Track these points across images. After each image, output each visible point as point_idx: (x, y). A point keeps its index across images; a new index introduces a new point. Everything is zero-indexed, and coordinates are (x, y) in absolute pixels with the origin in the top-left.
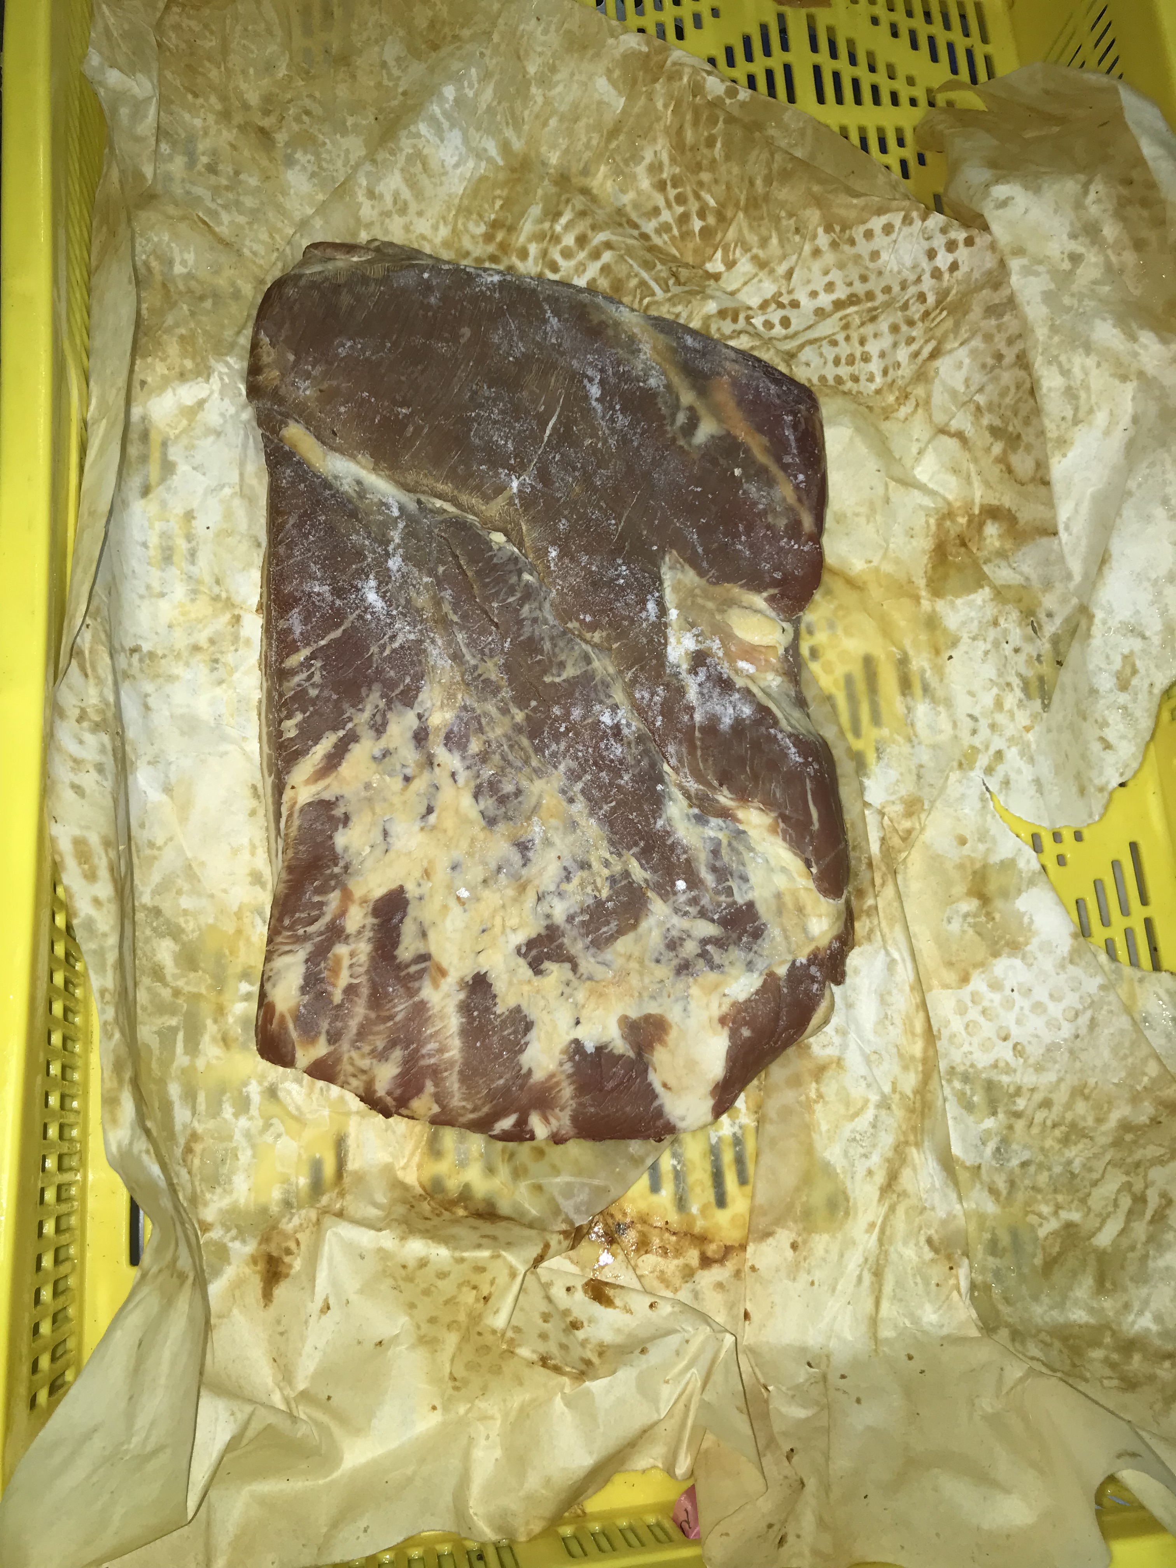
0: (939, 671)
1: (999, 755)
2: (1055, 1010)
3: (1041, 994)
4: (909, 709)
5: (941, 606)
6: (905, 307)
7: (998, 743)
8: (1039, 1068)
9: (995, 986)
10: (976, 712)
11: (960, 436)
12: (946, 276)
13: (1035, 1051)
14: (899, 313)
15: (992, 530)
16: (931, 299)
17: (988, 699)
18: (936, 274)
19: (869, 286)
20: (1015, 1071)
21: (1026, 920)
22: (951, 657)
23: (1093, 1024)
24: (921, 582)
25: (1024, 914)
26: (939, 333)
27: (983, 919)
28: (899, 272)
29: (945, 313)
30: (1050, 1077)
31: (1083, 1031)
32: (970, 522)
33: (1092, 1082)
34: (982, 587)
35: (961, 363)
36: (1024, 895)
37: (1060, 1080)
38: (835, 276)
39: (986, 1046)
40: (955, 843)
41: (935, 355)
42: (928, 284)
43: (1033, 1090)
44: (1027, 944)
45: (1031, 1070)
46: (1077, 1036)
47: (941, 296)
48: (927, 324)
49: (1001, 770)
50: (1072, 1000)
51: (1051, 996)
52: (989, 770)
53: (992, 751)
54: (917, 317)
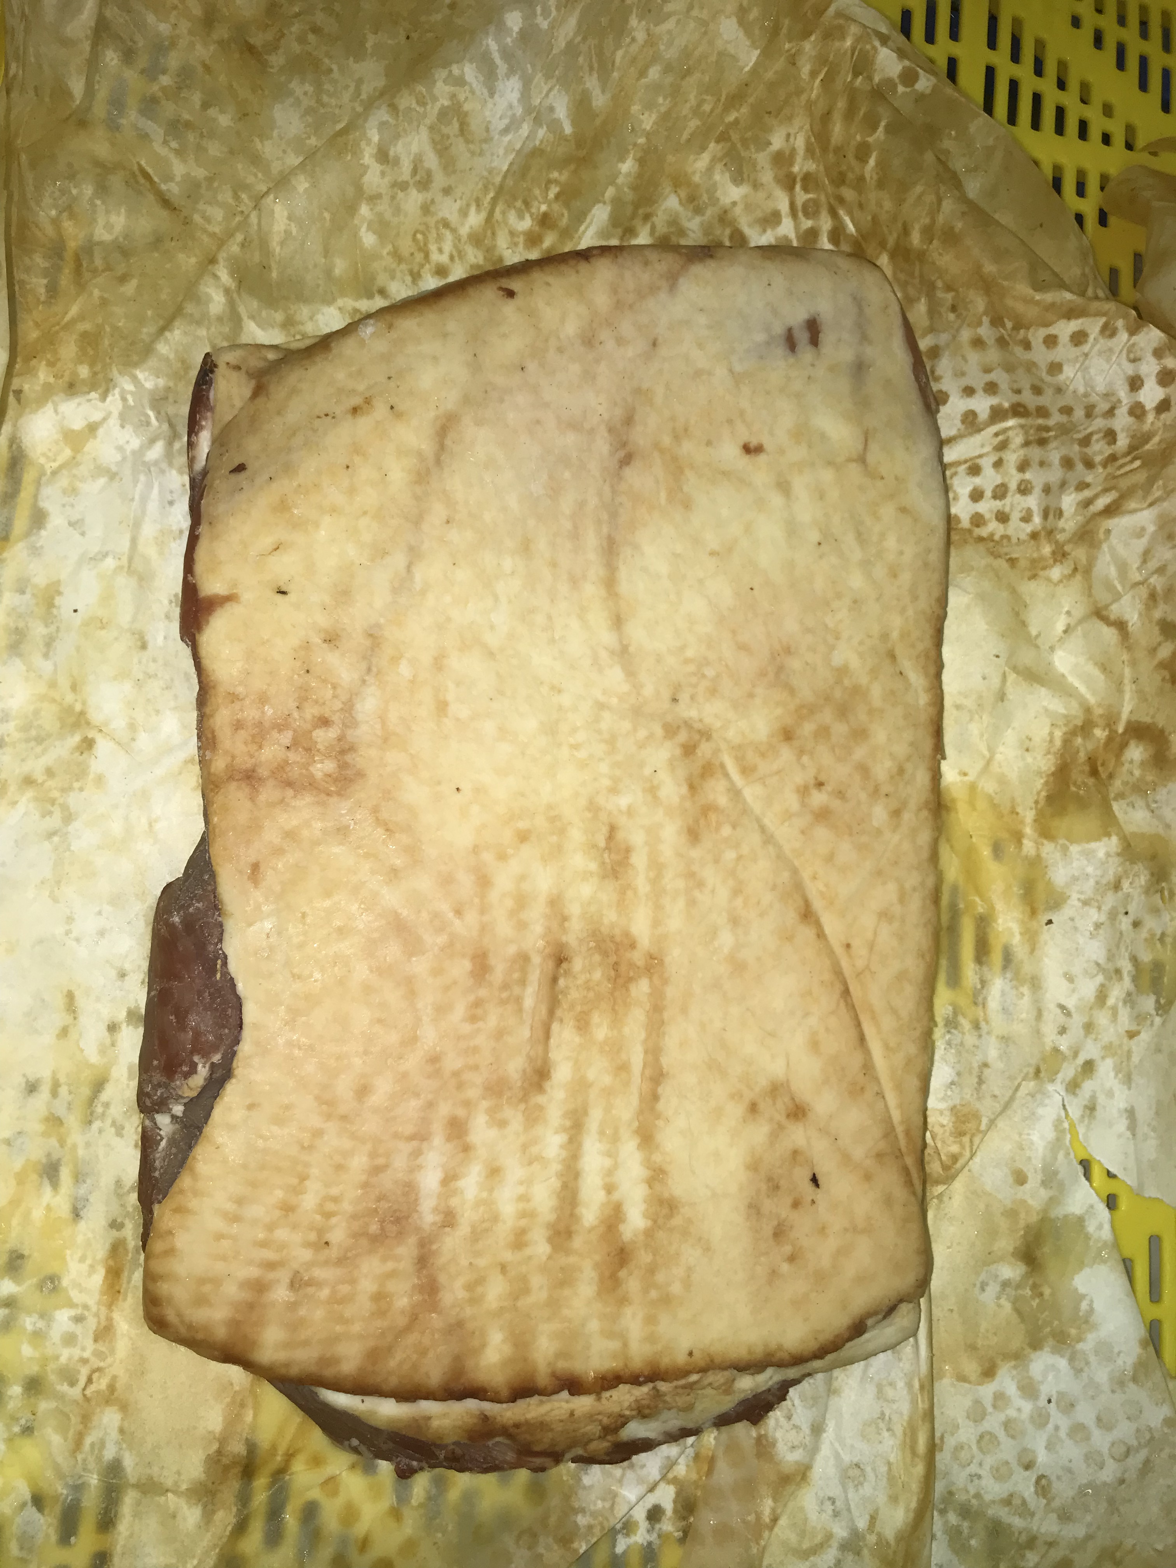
0: (1032, 939)
1: (1089, 1067)
2: (1101, 1440)
3: (1085, 1414)
4: (983, 983)
5: (1048, 849)
6: (1086, 441)
7: (1091, 1050)
8: (1065, 1517)
9: (1029, 1389)
10: (1070, 1003)
11: (1121, 626)
12: (1150, 417)
13: (1064, 1491)
14: (1076, 448)
15: (1136, 753)
16: (1123, 442)
17: (1088, 988)
18: (1137, 411)
19: (1041, 401)
20: (1033, 1515)
21: (1084, 1306)
22: (1050, 922)
23: (1147, 1467)
24: (1029, 816)
25: (1083, 1297)
26: (1124, 484)
27: (1028, 1292)
28: (1086, 395)
29: (1138, 463)
30: (1077, 1530)
31: (1131, 1476)
32: (1110, 740)
33: (1129, 1542)
34: (1108, 835)
35: (1143, 529)
36: (1087, 1271)
37: (1089, 1537)
38: (999, 376)
39: (1000, 1473)
40: (1010, 1180)
41: (1110, 511)
42: (1122, 421)
43: (1051, 1544)
44: (1080, 1340)
45: (1054, 1516)
46: (1122, 1481)
47: (1139, 441)
48: (1109, 469)
49: (1088, 1087)
50: (1125, 1430)
51: (1099, 1419)
52: (1073, 1087)
53: (1080, 1060)
54: (1098, 459)
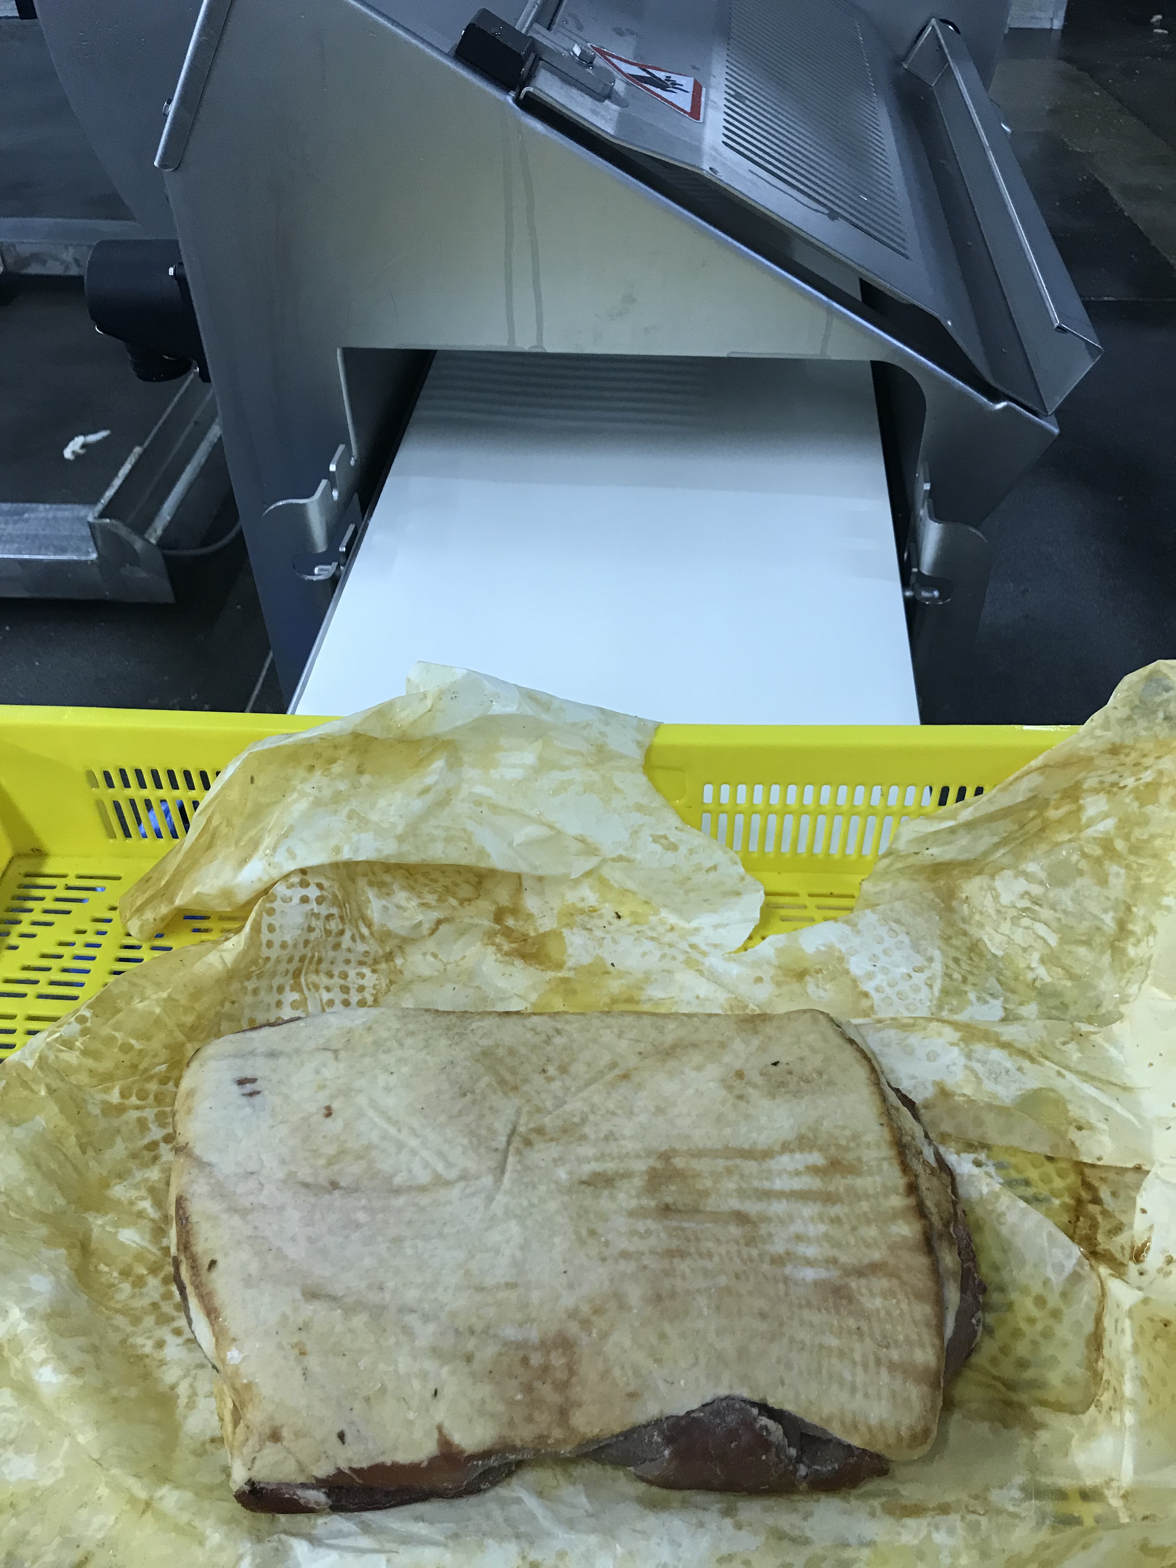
0: (622, 974)
1: (692, 946)
2: (889, 942)
3: (878, 950)
4: (650, 1000)
5: (570, 963)
6: (328, 933)
7: (684, 946)
8: (931, 960)
9: (870, 976)
10: (658, 954)
11: (439, 922)
12: (325, 893)
13: (919, 961)
14: (330, 939)
15: (510, 922)
16: (335, 911)
17: (648, 945)
18: (320, 900)
19: (297, 958)
20: (934, 975)
21: (822, 948)
22: (613, 964)
23: (897, 921)
24: (551, 974)
25: (817, 949)
26: (356, 914)
27: (820, 975)
28: (303, 929)
29: (347, 905)
30: (937, 954)
31: (903, 929)
32: (503, 934)
33: (939, 932)
34: (561, 933)
35: (384, 906)
36: (804, 947)
37: (939, 948)
38: (276, 983)
39: (916, 989)
40: (760, 985)
41: (369, 926)
42: (324, 910)
43: (947, 967)
44: (840, 951)
45: (933, 965)
46: (908, 933)
47: (335, 902)
48: (347, 921)
49: (703, 947)
50: (883, 931)
51: (879, 943)
52: (704, 954)
53: (690, 950)
54: (340, 927)
